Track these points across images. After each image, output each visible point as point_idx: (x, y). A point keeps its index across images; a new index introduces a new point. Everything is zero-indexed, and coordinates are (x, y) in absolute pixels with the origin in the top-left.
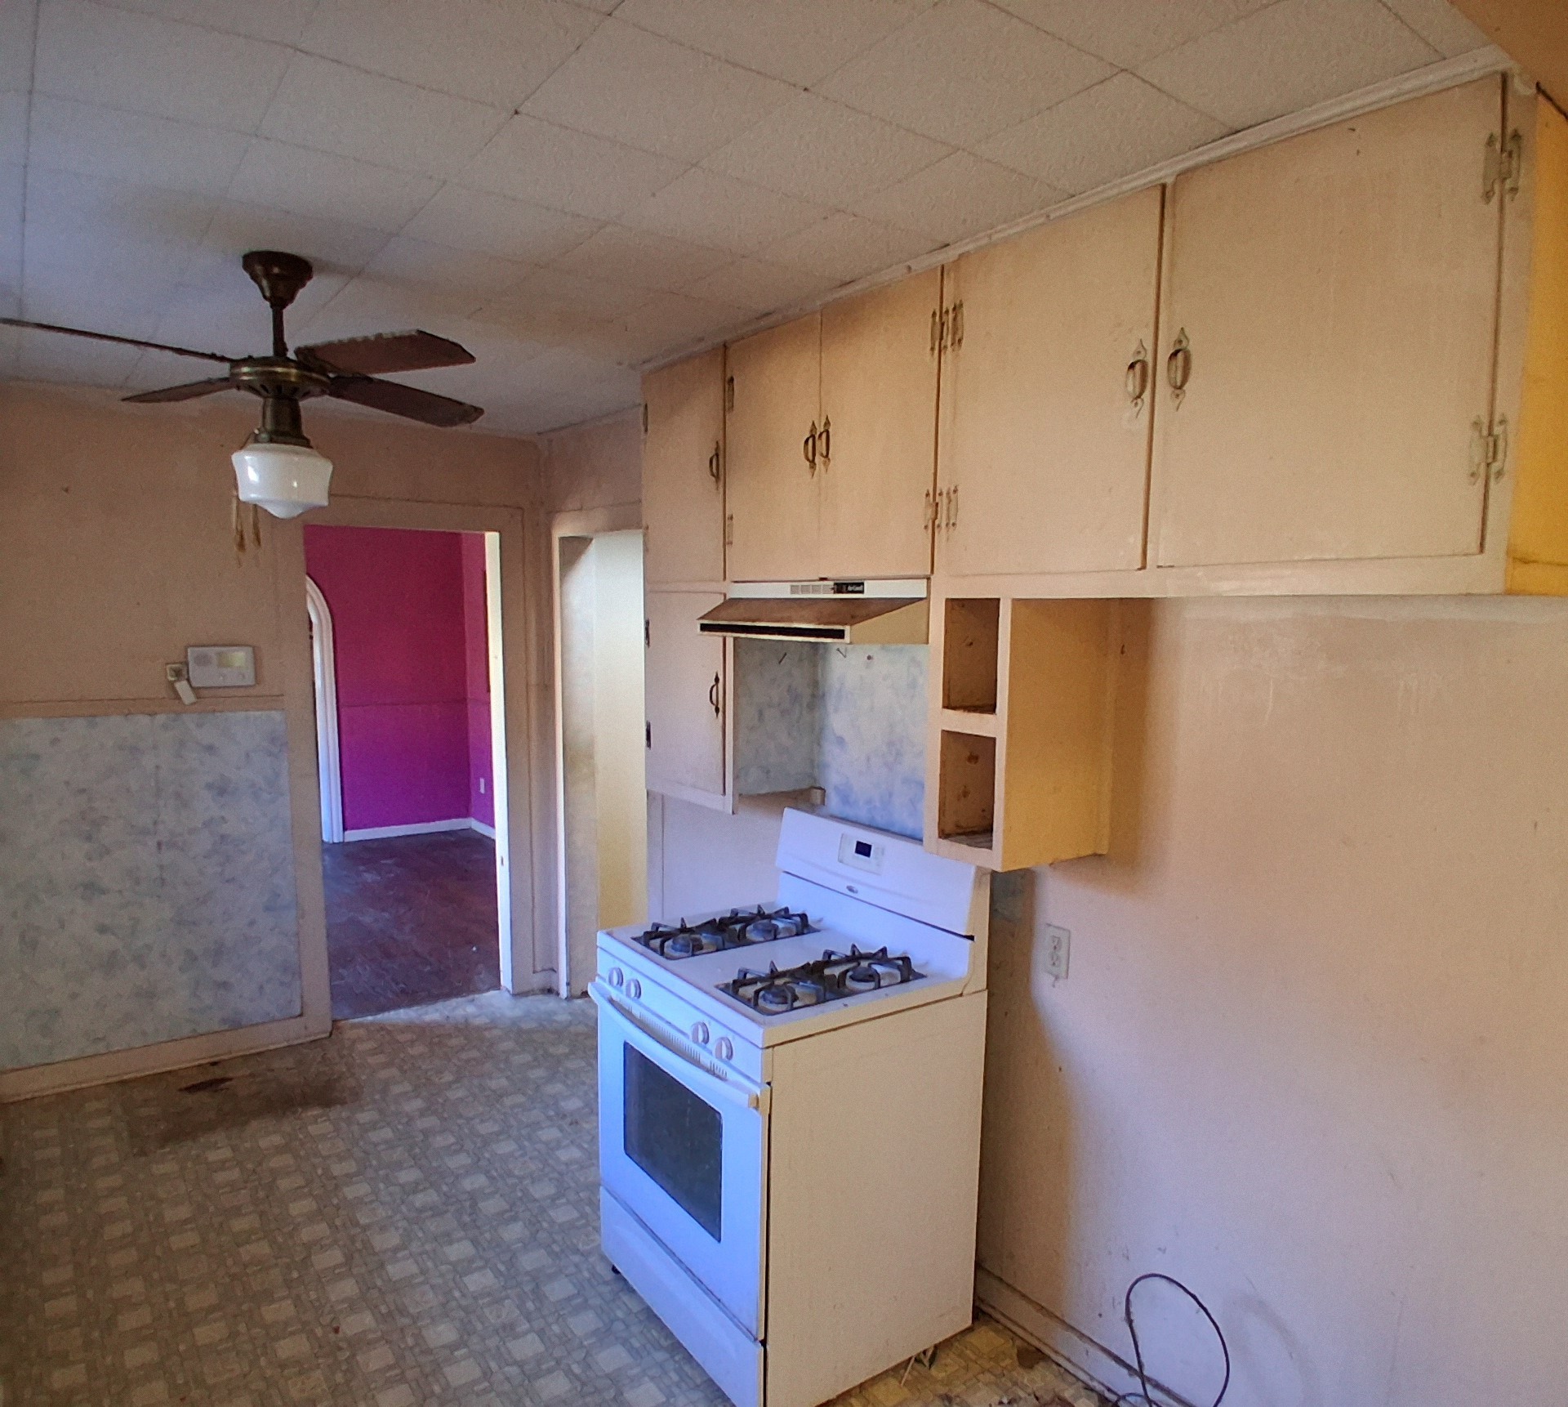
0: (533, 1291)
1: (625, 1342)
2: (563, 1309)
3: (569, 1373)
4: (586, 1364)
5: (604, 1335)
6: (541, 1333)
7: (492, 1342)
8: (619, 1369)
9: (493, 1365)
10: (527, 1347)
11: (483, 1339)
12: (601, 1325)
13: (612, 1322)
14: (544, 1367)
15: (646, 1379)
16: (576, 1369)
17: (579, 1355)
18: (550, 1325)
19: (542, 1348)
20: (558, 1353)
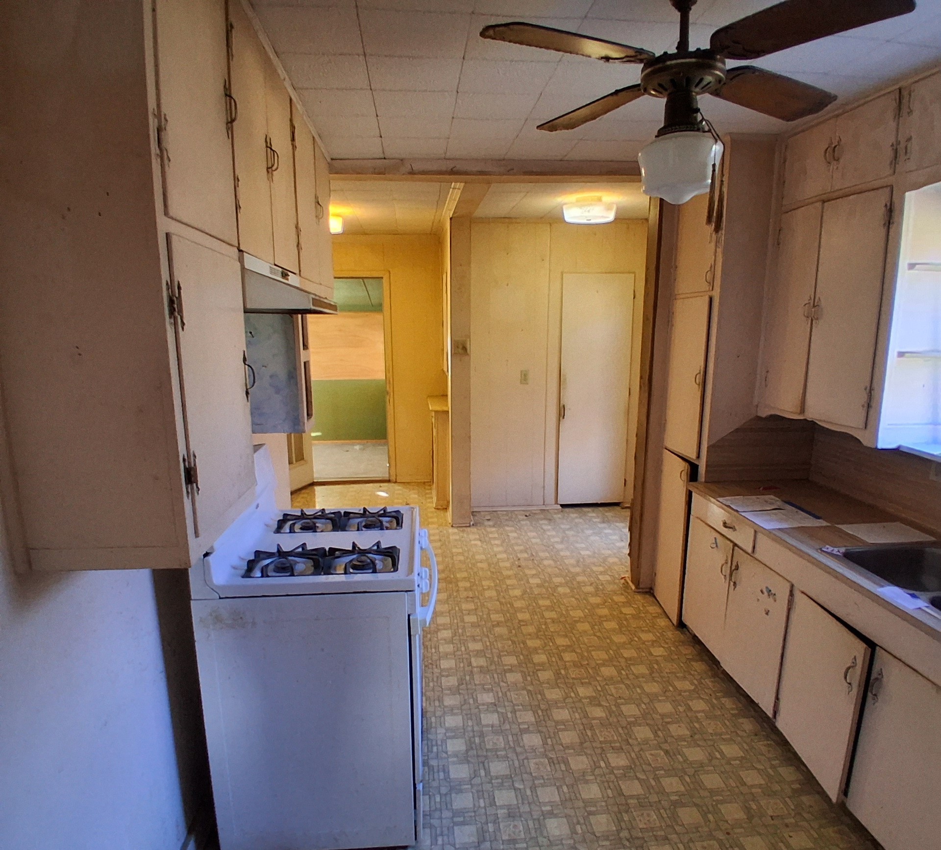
0: (484, 840)
1: (447, 778)
2: (471, 816)
3: (488, 772)
4: (476, 774)
5: (455, 788)
6: (493, 803)
7: (525, 808)
8: (460, 764)
9: (528, 792)
10: (505, 797)
11: (530, 812)
12: (453, 795)
13: (446, 795)
14: (500, 781)
15: (449, 753)
16: (483, 773)
17: (477, 781)
18: (485, 808)
19: (497, 793)
20: (487, 787)
